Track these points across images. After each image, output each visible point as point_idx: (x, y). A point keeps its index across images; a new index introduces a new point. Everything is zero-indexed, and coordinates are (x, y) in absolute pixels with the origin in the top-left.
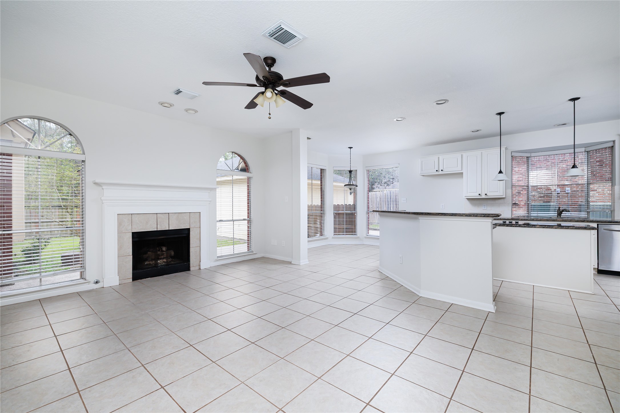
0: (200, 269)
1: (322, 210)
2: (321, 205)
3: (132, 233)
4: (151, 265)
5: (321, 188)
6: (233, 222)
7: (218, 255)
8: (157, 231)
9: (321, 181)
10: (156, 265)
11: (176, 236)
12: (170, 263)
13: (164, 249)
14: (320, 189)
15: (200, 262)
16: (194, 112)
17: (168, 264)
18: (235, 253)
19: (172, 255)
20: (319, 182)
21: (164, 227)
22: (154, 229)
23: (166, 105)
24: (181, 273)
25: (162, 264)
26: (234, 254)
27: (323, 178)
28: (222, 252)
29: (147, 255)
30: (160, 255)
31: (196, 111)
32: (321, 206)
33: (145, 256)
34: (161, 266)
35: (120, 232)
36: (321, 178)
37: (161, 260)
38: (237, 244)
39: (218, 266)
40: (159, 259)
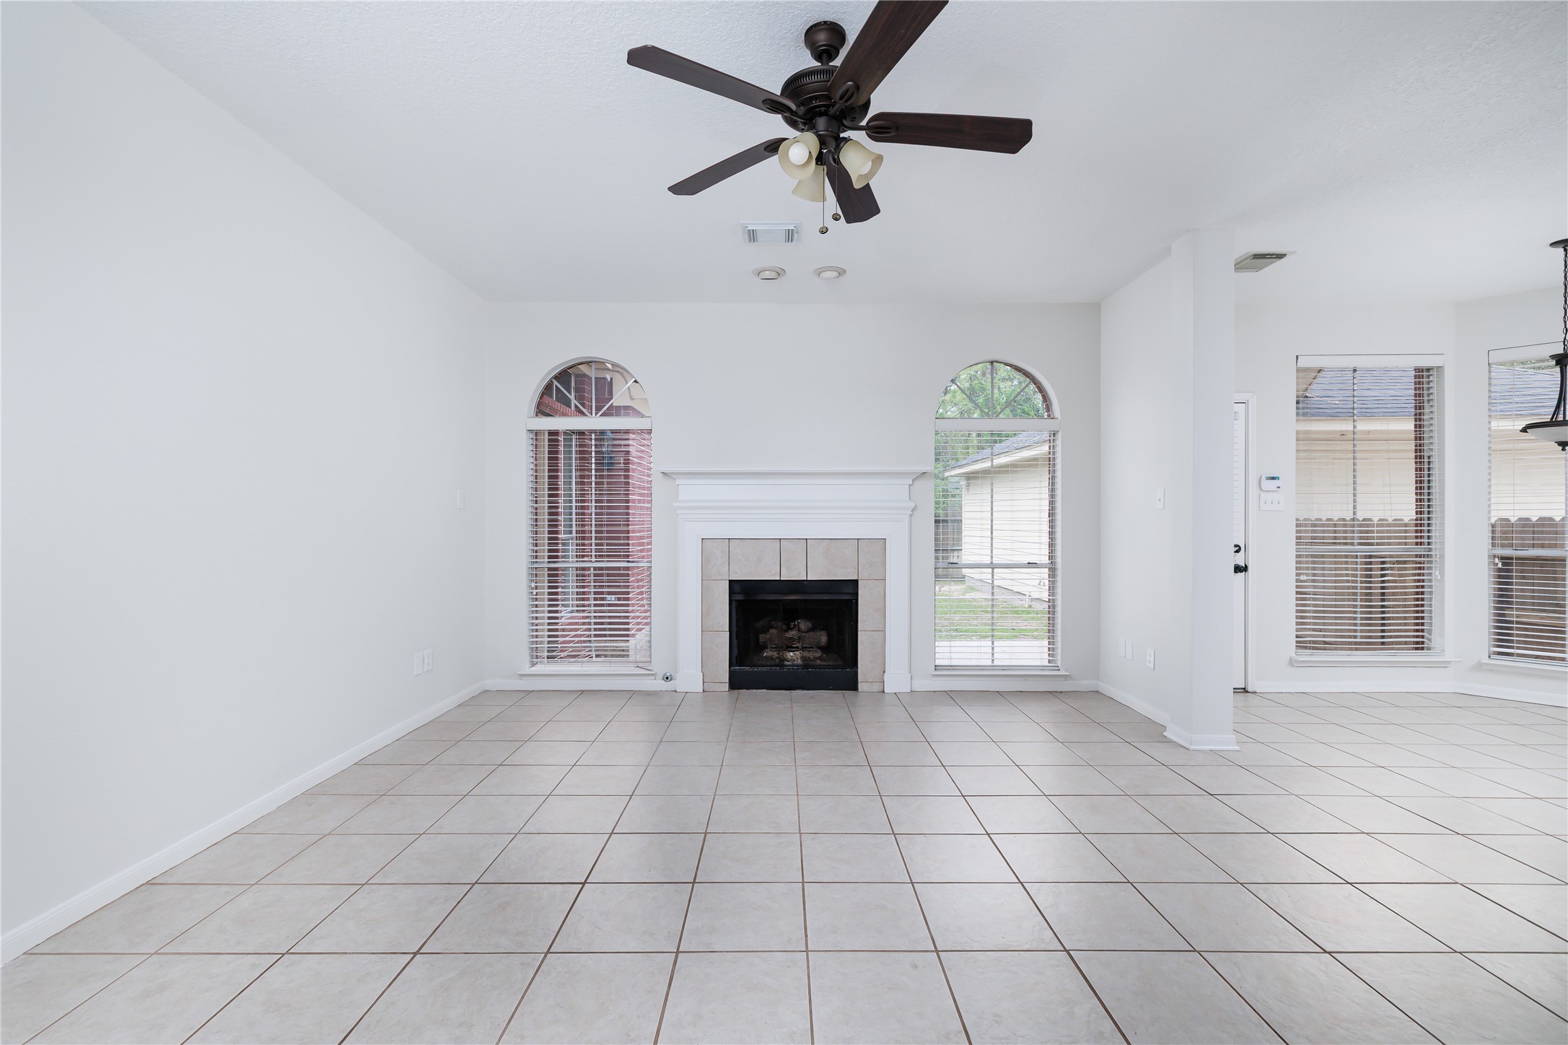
0: (884, 692)
1: (1421, 544)
2: (1416, 520)
3: (730, 581)
4: (773, 659)
5: (1419, 450)
6: (993, 572)
7: (938, 662)
8: (780, 580)
9: (1418, 418)
10: (781, 662)
11: (825, 597)
12: (812, 663)
13: (804, 625)
14: (1413, 455)
15: (884, 672)
16: (835, 274)
17: (807, 664)
18: (996, 663)
19: (823, 644)
20: (1410, 426)
21: (794, 572)
22: (774, 575)
23: (767, 275)
24: (835, 691)
25: (795, 662)
26: (993, 667)
27: (1426, 404)
28: (954, 656)
29: (768, 636)
30: (794, 640)
31: (841, 272)
32: (1417, 525)
33: (763, 638)
34: (793, 665)
35: (705, 579)
36: (1419, 407)
37: (797, 653)
38: (1001, 638)
39: (934, 692)
40: (789, 648)
